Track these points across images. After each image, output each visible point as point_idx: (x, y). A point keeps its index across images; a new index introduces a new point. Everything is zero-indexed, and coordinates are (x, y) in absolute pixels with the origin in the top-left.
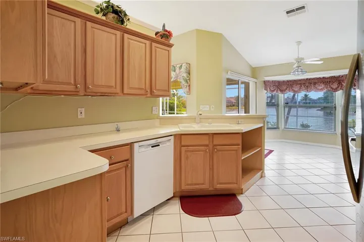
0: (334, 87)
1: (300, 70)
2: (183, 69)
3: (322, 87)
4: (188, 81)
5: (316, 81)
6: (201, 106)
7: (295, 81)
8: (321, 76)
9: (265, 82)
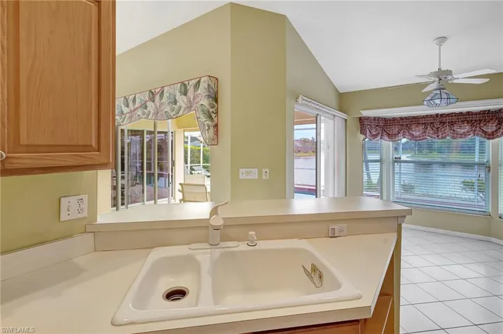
0: (490, 131)
1: (444, 96)
2: (202, 90)
3: (465, 131)
4: (214, 115)
5: (455, 119)
6: (241, 170)
7: (414, 118)
8: (465, 110)
9: (361, 120)
